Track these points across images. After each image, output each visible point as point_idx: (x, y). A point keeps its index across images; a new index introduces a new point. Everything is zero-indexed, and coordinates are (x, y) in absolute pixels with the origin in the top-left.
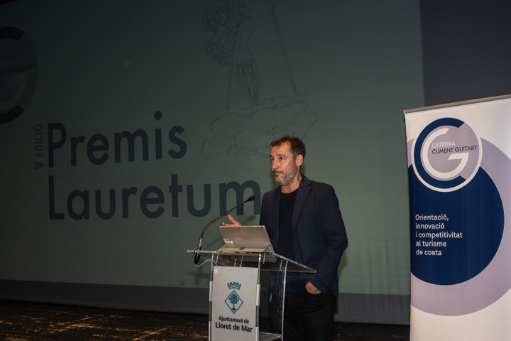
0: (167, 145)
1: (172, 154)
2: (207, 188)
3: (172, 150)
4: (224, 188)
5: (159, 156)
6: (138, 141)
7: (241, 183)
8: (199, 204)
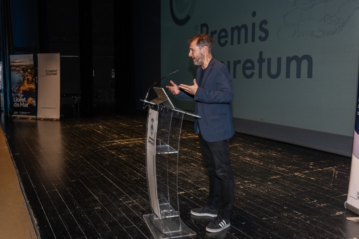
0: (259, 33)
1: (261, 39)
2: (279, 60)
3: (261, 36)
4: (289, 60)
5: (253, 40)
6: (243, 31)
7: (300, 57)
8: (274, 71)
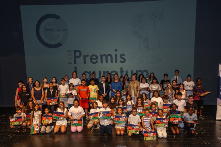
1: (121, 62)
3: (121, 61)
5: (116, 62)
6: (109, 58)
7: (143, 71)
